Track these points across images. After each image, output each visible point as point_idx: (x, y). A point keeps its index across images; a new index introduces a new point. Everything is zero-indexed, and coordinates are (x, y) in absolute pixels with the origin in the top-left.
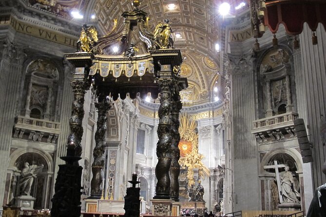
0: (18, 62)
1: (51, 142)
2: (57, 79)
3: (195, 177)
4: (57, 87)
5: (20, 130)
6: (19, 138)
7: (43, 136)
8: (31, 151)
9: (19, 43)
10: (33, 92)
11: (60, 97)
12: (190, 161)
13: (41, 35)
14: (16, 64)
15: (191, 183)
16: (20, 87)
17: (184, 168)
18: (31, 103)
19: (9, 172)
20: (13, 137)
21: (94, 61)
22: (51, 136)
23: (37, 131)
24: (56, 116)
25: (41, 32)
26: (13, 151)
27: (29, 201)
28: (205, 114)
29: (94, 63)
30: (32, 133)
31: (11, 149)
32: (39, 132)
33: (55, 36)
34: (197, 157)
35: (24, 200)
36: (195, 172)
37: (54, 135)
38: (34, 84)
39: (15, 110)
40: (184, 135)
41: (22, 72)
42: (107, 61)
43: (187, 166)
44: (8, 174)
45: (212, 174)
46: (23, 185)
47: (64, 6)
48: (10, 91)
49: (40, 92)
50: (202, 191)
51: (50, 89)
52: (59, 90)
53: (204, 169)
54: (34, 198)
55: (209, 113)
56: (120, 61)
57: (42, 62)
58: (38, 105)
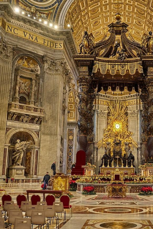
0: (9, 58)
1: (37, 123)
2: (39, 73)
3: (126, 148)
4: (39, 79)
5: (14, 114)
6: (12, 120)
7: (31, 118)
8: (22, 130)
9: (9, 42)
10: (20, 83)
11: (41, 88)
12: (122, 137)
13: (25, 36)
14: (7, 60)
15: (123, 153)
16: (11, 79)
17: (119, 142)
18: (19, 92)
19: (6, 147)
20: (7, 119)
21: (95, 62)
22: (37, 118)
23: (26, 115)
24: (39, 103)
25: (26, 34)
26: (8, 130)
27: (22, 169)
28: (134, 102)
29: (95, 64)
30: (23, 116)
31: (6, 129)
32: (28, 115)
33: (36, 37)
34: (128, 134)
35: (17, 169)
36: (126, 144)
37: (39, 118)
38: (21, 77)
39: (8, 98)
40: (117, 117)
41: (13, 67)
42: (105, 62)
43: (120, 140)
44: (5, 149)
45: (139, 146)
46: (15, 158)
47: (42, 13)
48: (4, 82)
49: (25, 83)
50: (133, 158)
51: (34, 81)
52: (41, 82)
53: (133, 143)
54: (24, 168)
55: (137, 101)
56: (115, 62)
57: (26, 58)
58: (24, 93)
